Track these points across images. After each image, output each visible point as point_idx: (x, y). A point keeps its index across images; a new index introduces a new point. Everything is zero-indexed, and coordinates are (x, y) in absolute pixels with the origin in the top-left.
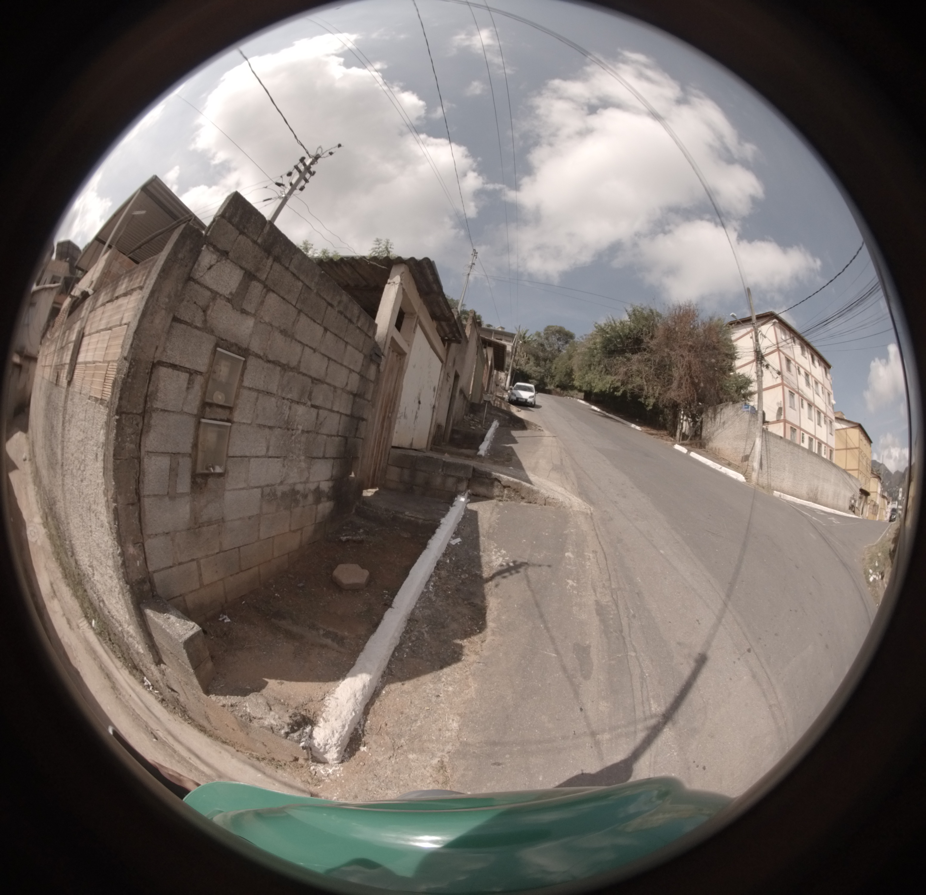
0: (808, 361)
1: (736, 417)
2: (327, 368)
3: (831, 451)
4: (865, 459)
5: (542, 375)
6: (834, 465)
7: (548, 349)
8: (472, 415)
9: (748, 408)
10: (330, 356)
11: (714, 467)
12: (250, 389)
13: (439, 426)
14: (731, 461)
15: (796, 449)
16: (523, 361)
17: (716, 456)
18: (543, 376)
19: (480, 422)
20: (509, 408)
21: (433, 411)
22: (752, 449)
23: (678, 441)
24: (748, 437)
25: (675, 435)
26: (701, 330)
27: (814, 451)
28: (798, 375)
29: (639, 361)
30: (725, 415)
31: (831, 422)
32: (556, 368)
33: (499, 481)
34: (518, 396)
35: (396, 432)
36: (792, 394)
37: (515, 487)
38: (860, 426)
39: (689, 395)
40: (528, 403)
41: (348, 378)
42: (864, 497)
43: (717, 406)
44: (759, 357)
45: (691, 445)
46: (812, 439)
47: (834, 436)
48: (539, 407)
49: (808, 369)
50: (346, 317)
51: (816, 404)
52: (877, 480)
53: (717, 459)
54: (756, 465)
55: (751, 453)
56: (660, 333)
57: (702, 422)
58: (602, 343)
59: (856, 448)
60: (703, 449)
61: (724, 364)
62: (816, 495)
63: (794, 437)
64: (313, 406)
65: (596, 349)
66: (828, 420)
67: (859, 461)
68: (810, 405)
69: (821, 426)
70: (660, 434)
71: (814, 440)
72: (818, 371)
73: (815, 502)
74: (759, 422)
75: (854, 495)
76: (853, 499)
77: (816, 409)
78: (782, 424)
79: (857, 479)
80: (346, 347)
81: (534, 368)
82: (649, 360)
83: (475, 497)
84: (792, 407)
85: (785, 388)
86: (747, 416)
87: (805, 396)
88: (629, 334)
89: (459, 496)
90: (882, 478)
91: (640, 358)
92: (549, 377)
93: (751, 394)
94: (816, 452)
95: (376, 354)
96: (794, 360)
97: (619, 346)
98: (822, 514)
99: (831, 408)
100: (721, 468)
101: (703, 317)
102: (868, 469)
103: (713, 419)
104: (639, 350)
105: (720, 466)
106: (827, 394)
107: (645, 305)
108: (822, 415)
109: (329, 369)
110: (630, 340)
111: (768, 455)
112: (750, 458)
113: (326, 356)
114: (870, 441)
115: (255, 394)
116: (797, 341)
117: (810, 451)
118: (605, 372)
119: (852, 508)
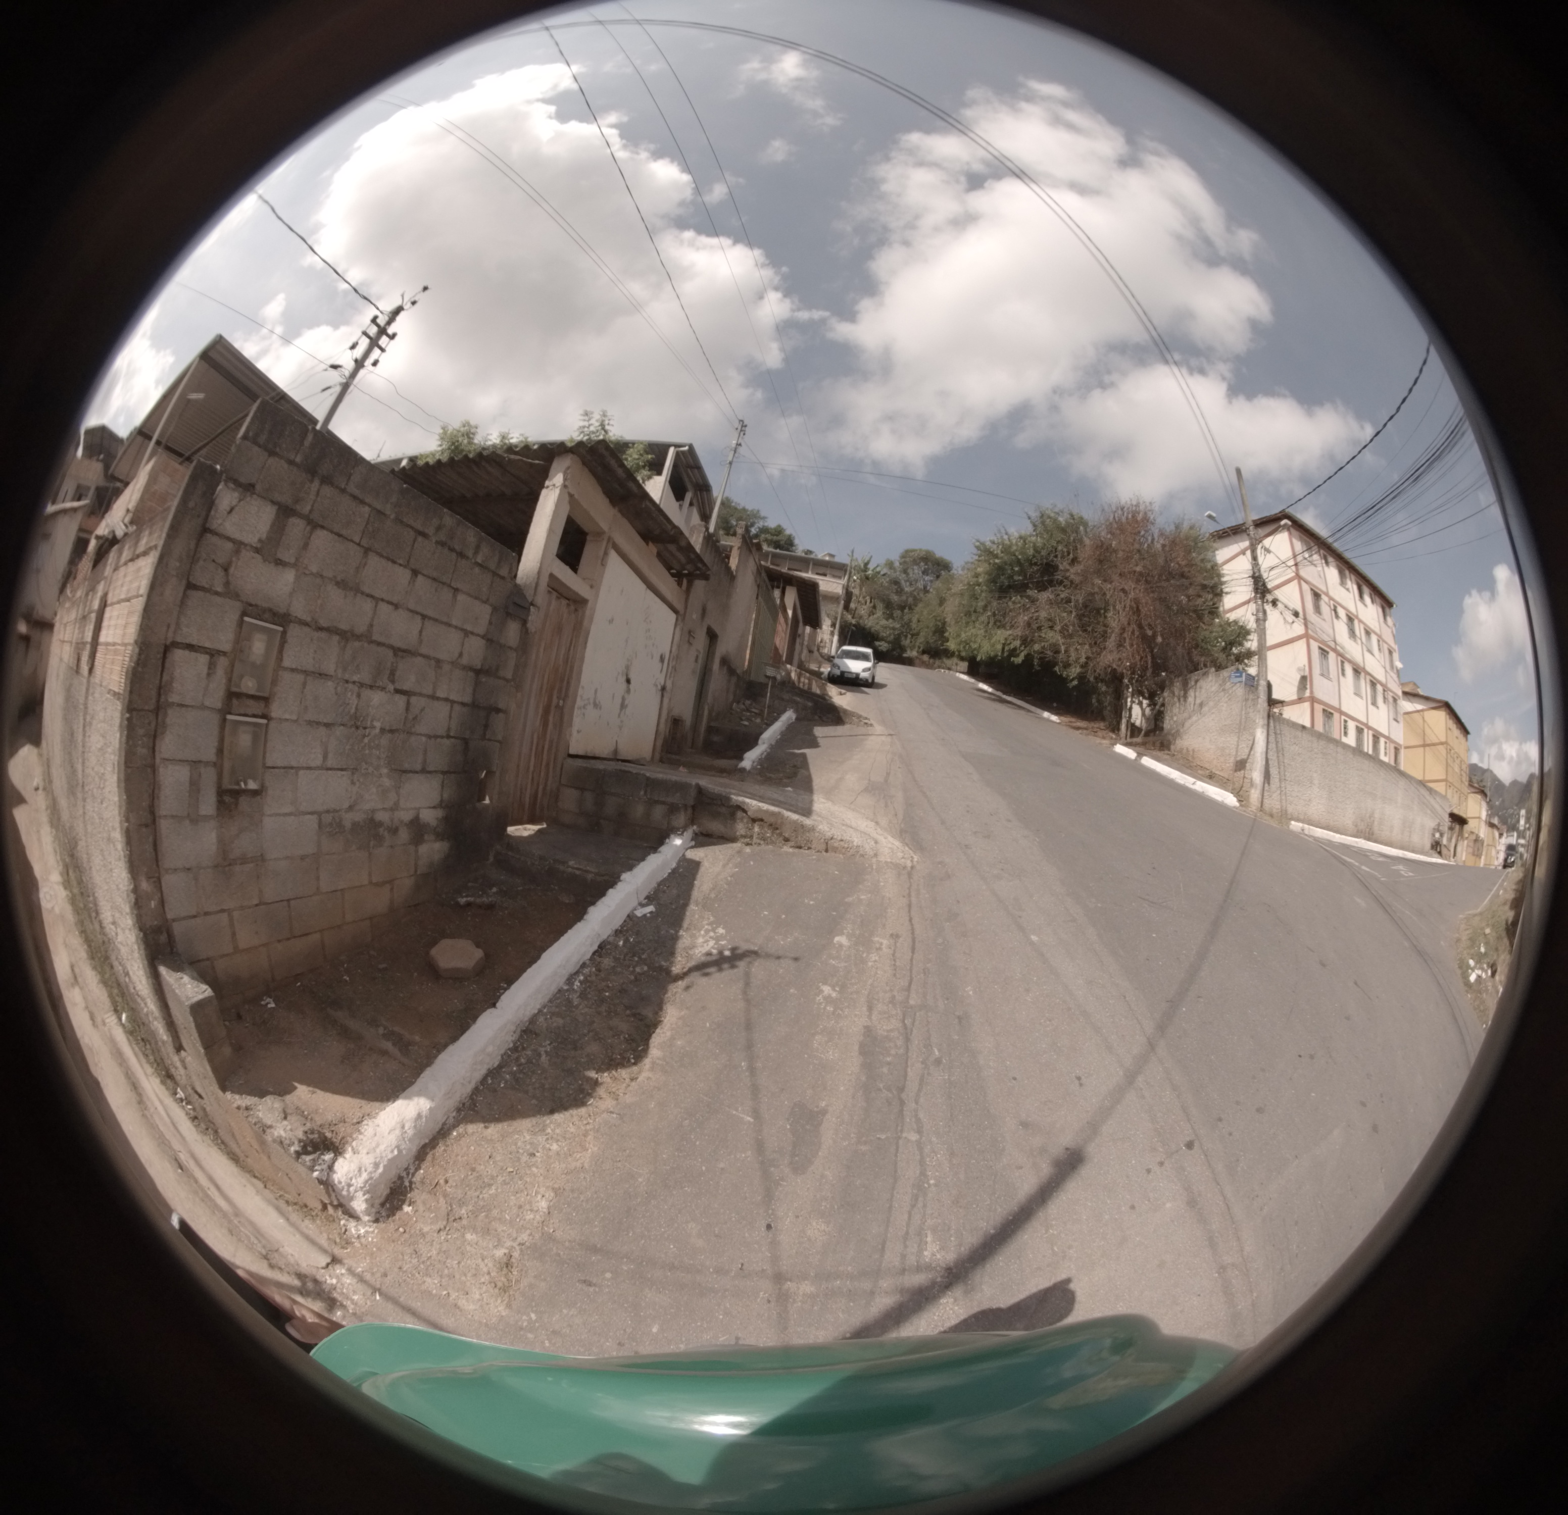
0: (1351, 595)
1: (1222, 693)
2: (421, 632)
3: (1397, 750)
4: (1458, 761)
5: (896, 632)
6: (1403, 774)
7: (907, 589)
8: (748, 702)
9: (1241, 676)
10: (425, 613)
11: (1181, 782)
12: (293, 670)
13: (676, 722)
14: (1214, 771)
15: (1331, 746)
16: (863, 611)
17: (1188, 764)
18: (899, 635)
19: (761, 714)
20: (825, 690)
21: (662, 696)
22: (1251, 749)
23: (1123, 740)
24: (1243, 727)
25: (1119, 729)
26: (1158, 546)
27: (1366, 750)
28: (1335, 620)
29: (1051, 603)
30: (1203, 691)
31: (1395, 700)
32: (919, 621)
33: (745, 811)
34: (843, 669)
35: (578, 732)
36: (1324, 653)
37: (772, 820)
38: (1447, 706)
39: (1138, 658)
40: (861, 680)
41: (463, 645)
42: (1457, 827)
43: (1189, 676)
44: (1261, 588)
45: (1144, 744)
46: (1362, 729)
47: (1401, 725)
48: (881, 686)
49: (1353, 610)
50: (452, 550)
51: (1368, 669)
52: (1479, 797)
53: (1190, 767)
54: (1257, 776)
55: (1249, 755)
56: (1086, 553)
57: (1163, 705)
58: (988, 573)
59: (1442, 743)
60: (1166, 752)
61: (1200, 601)
62: (1370, 827)
63: (1330, 727)
64: (397, 691)
65: (979, 585)
66: (1390, 696)
67: (1447, 765)
68: (1357, 671)
69: (1378, 708)
70: (1093, 728)
71: (1366, 730)
72: (1370, 612)
73: (1369, 839)
74: (1260, 701)
75: (1439, 825)
76: (1438, 830)
77: (1368, 678)
78: (1307, 705)
79: (1444, 797)
80: (455, 596)
81: (884, 622)
82: (1068, 601)
83: (704, 839)
84: (1325, 674)
85: (1312, 641)
86: (1240, 691)
87: (1347, 656)
88: (1034, 556)
89: (672, 836)
90: (1488, 794)
91: (1052, 597)
92: (909, 636)
93: (1249, 654)
94: (1370, 752)
95: (515, 603)
96: (1327, 594)
97: (1016, 578)
98: (1381, 859)
99: (1395, 676)
100: (1194, 784)
101: (1163, 523)
102: (1464, 779)
103: (1182, 699)
104: (1051, 583)
105: (1192, 780)
106: (1387, 652)
107: (1060, 506)
108: (1379, 688)
109: (424, 633)
110: (1035, 568)
111: (1281, 758)
112: (1247, 765)
113: (417, 613)
114: (1465, 731)
115: (300, 678)
116: (1330, 559)
117: (1358, 751)
118: (995, 623)
119: (1436, 847)
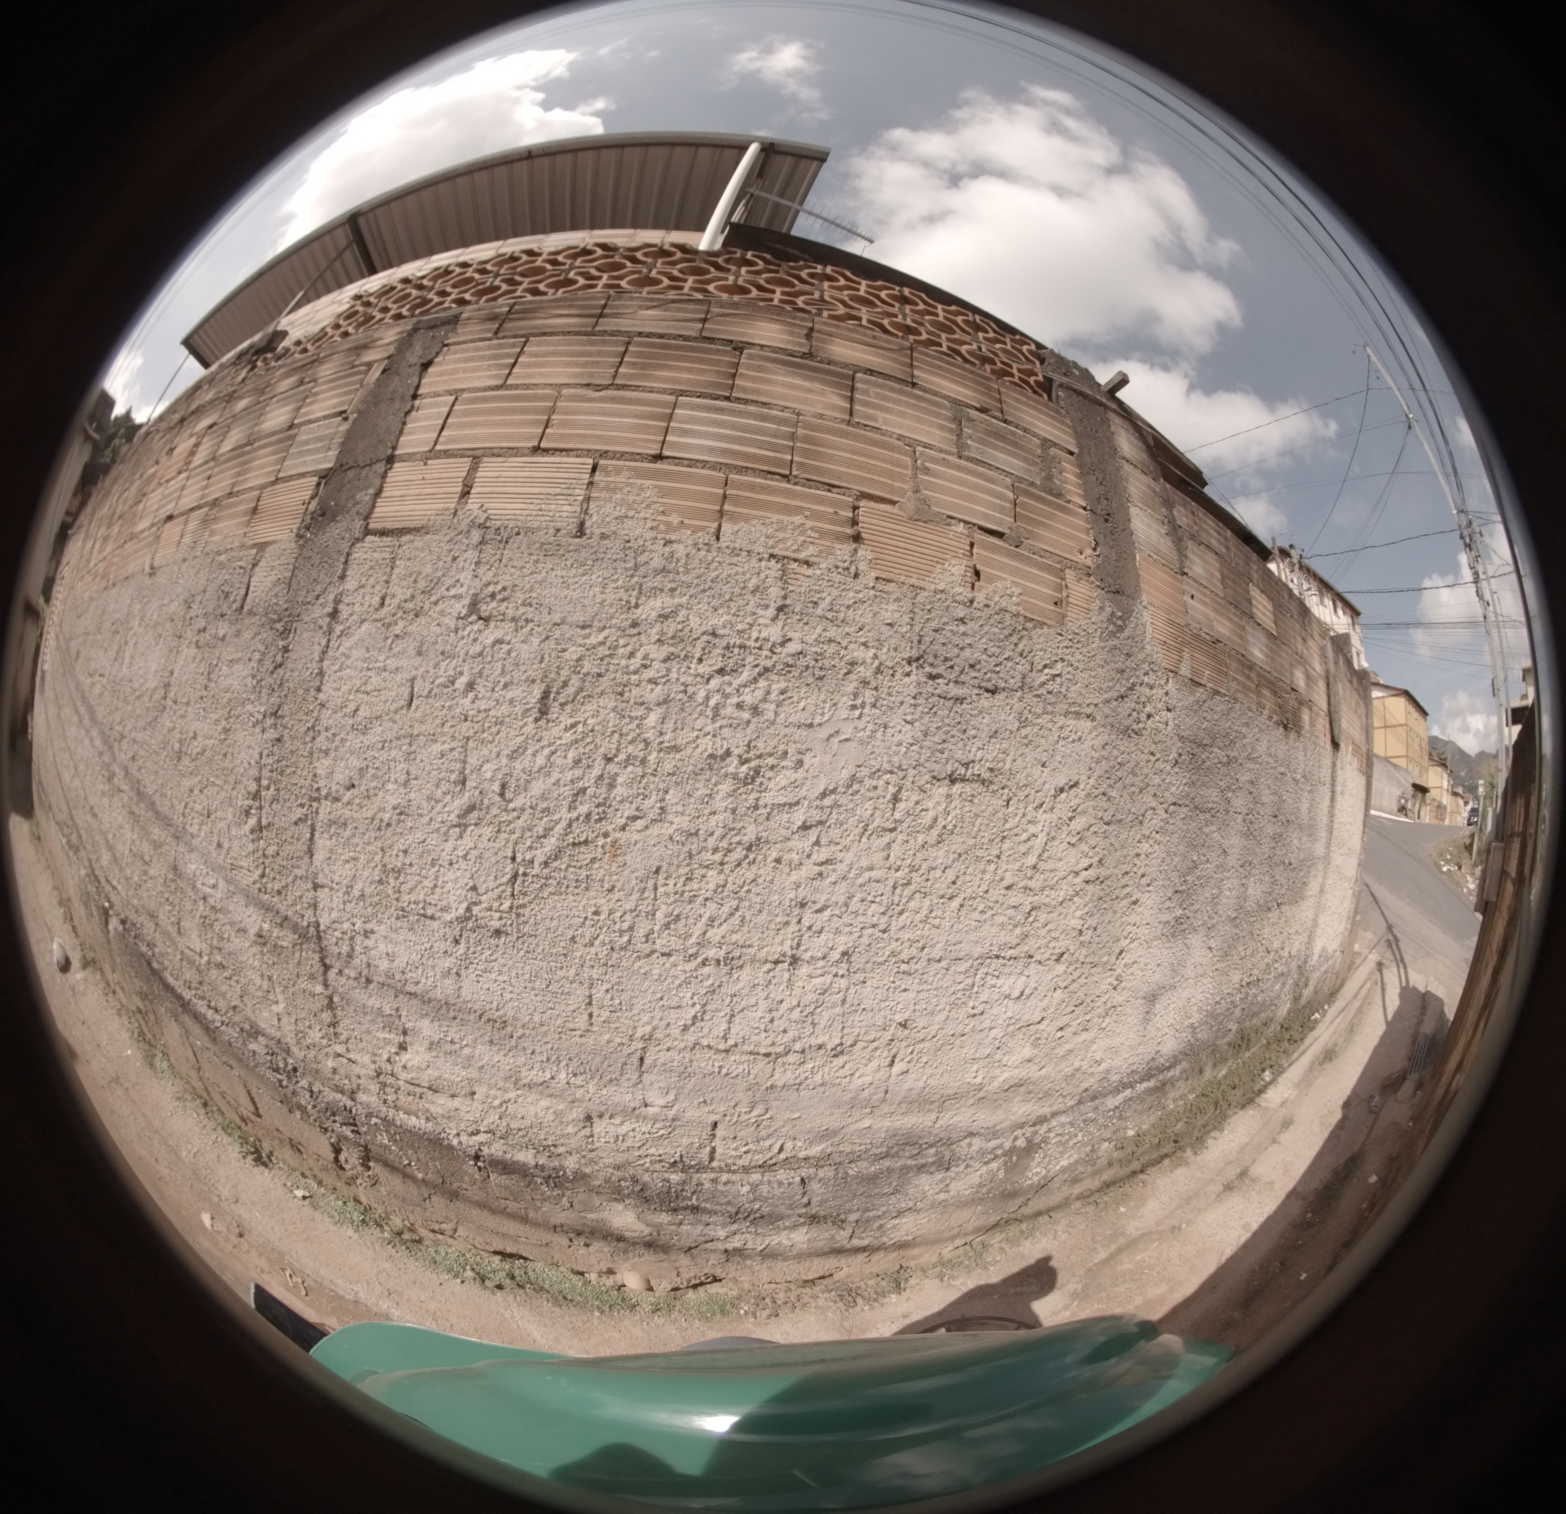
4: (1418, 738)
38: (1407, 694)
42: (1420, 795)
52: (1439, 769)
59: (1402, 725)
67: (1407, 744)
72: (1341, 620)
75: (1403, 793)
76: (1403, 797)
79: (1406, 771)
90: (1450, 765)
102: (1424, 753)
114: (1424, 713)
119: (1402, 809)
